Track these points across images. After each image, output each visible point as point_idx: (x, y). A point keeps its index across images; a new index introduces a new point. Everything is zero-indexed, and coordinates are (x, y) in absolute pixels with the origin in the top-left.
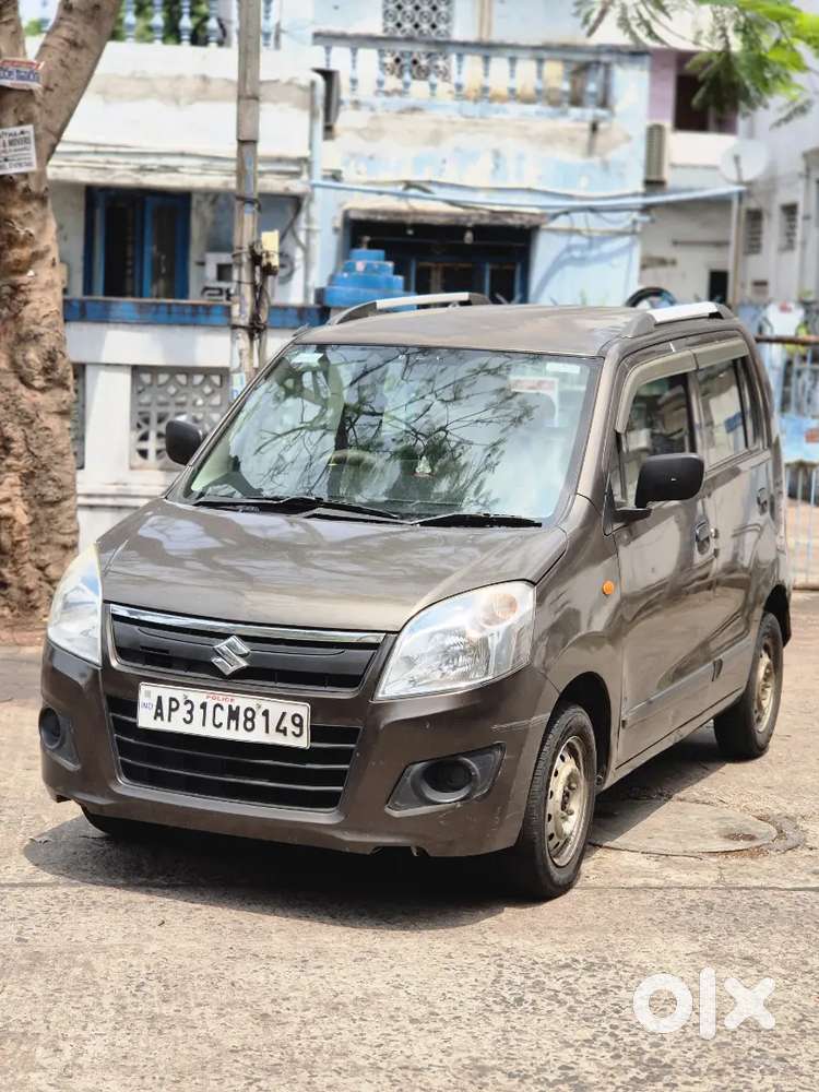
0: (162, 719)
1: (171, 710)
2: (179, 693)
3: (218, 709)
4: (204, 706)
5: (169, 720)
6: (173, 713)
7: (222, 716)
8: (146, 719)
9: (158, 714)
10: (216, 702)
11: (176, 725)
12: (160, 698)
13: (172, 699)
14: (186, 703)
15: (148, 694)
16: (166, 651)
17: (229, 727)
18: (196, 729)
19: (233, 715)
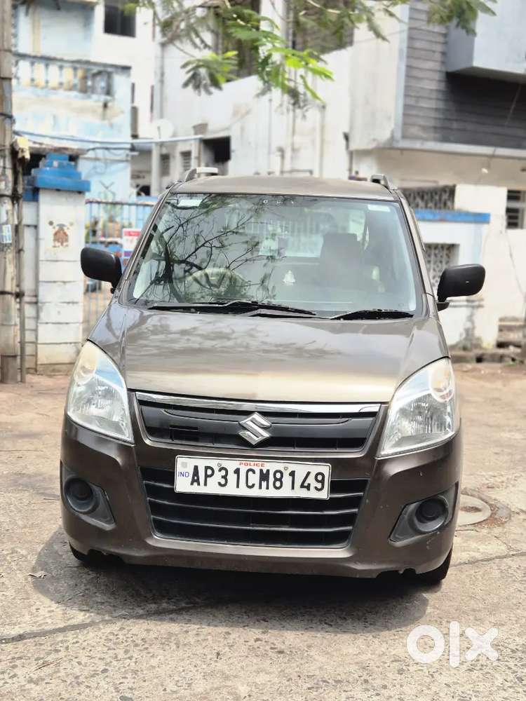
0: (199, 484)
1: (207, 476)
2: (214, 463)
3: (250, 473)
4: (237, 471)
5: (205, 484)
6: (208, 479)
7: (254, 479)
8: (183, 485)
9: (195, 479)
10: (249, 467)
11: (212, 488)
12: (196, 468)
13: (207, 468)
14: (220, 470)
15: (184, 465)
16: (196, 428)
17: (260, 487)
18: (231, 490)
19: (264, 477)
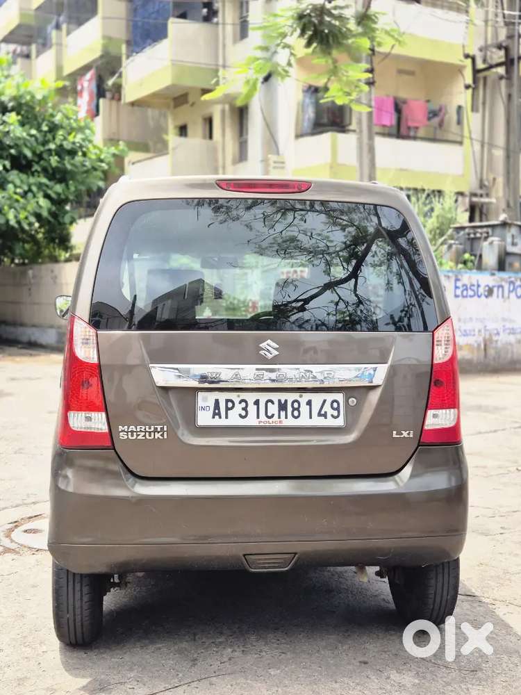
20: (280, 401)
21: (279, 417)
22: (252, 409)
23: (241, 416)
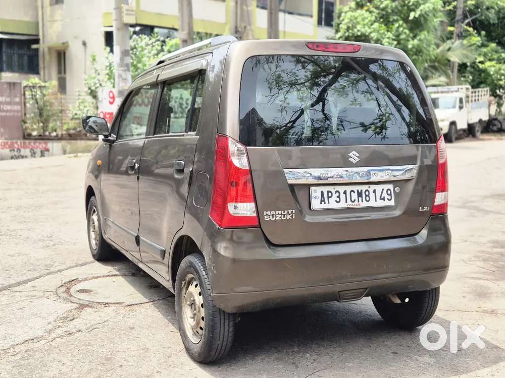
20: (358, 191)
21: (358, 201)
22: (343, 196)
23: (336, 201)
